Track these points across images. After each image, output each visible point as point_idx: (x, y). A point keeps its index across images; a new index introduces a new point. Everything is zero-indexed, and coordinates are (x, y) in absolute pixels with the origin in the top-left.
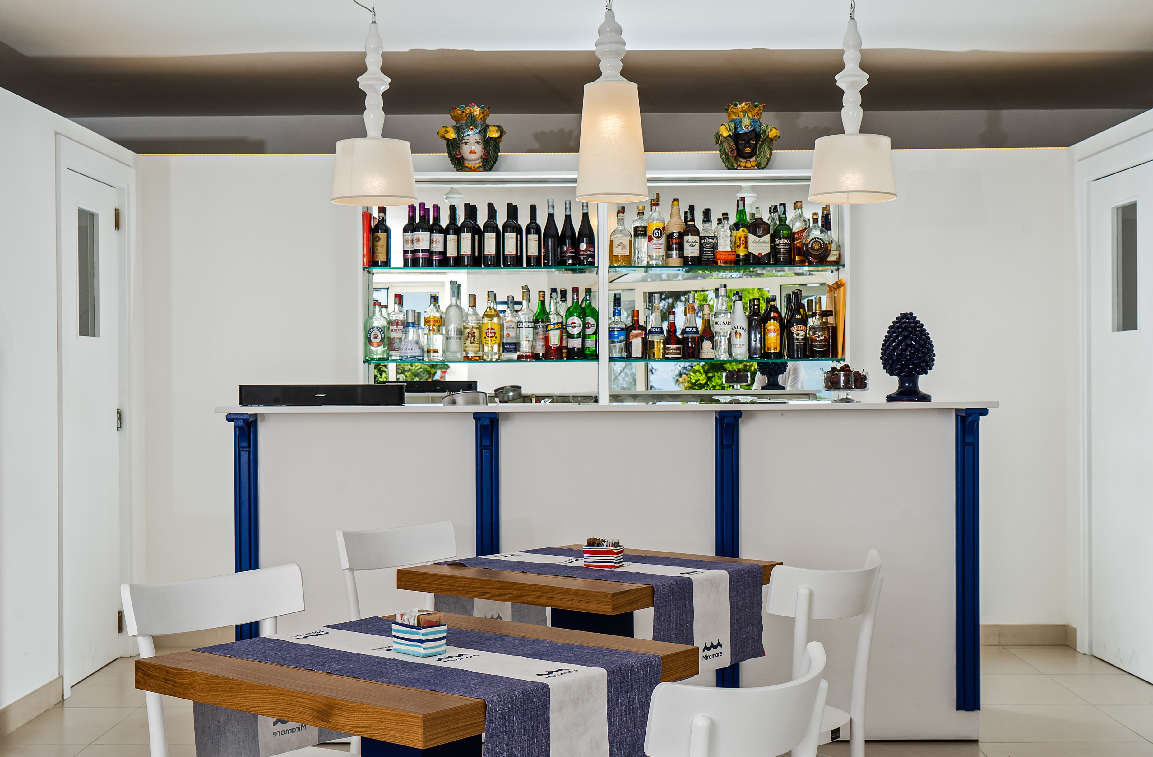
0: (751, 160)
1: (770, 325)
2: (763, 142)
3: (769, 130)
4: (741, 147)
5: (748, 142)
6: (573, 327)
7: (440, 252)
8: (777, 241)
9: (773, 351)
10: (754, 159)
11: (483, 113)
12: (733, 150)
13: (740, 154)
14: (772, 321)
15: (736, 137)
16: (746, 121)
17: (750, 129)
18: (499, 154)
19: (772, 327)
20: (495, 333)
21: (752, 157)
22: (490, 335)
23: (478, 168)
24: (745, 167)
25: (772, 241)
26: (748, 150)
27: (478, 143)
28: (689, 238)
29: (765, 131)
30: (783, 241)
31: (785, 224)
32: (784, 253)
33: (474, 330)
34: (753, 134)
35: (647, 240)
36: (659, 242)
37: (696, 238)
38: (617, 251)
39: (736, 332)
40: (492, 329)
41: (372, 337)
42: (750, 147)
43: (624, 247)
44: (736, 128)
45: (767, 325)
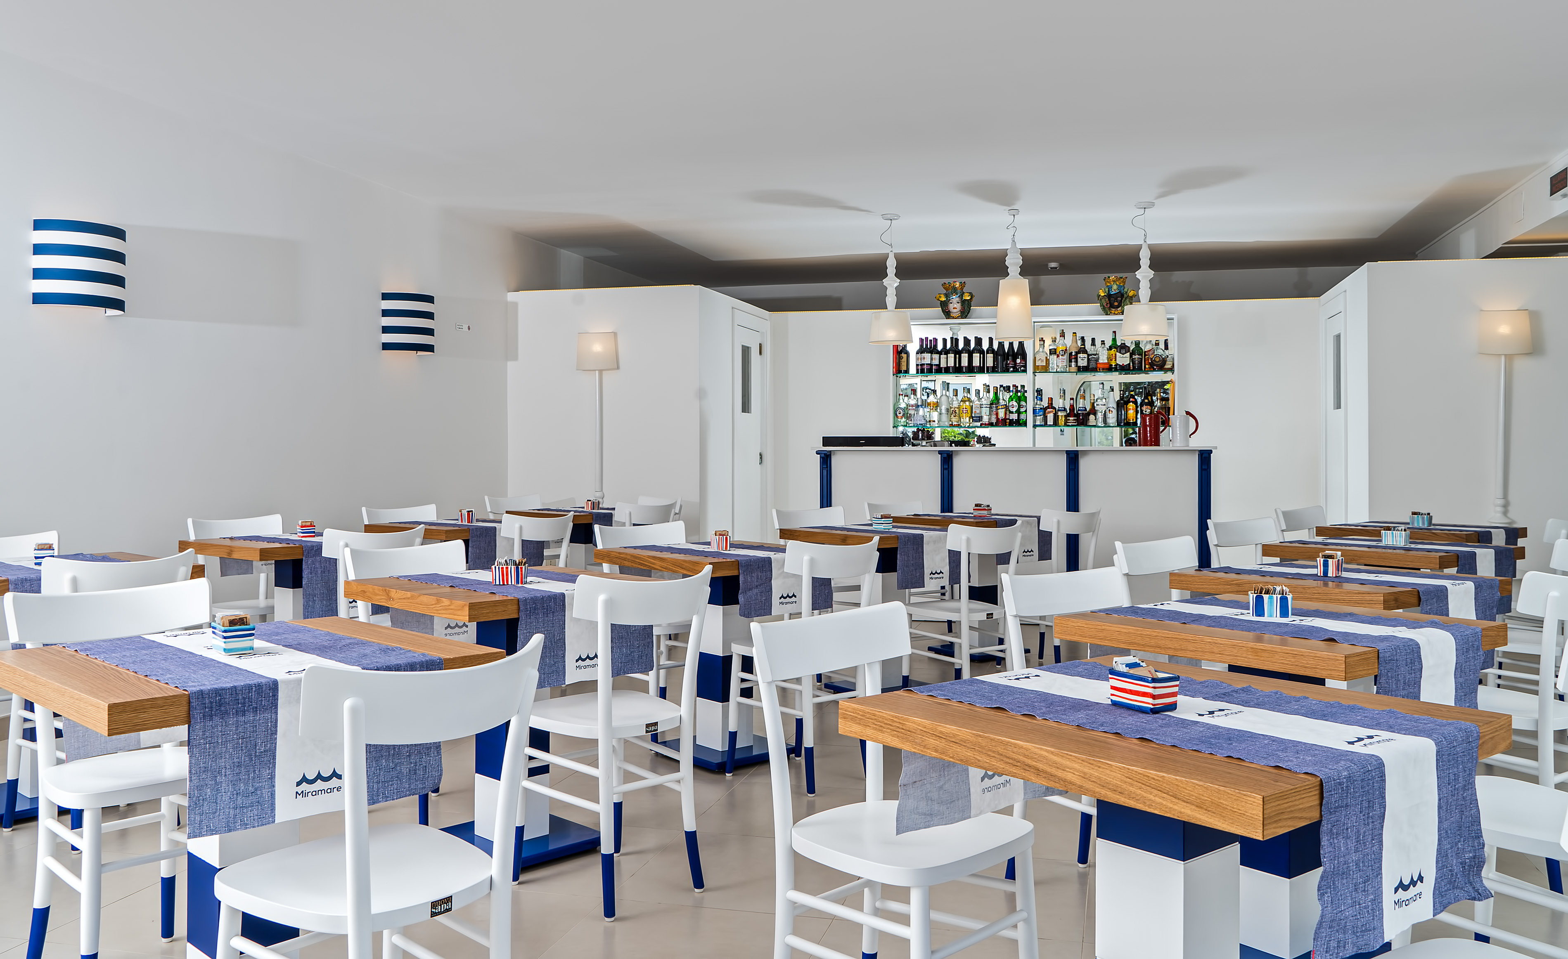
0: (1118, 309)
1: (1130, 406)
2: (1126, 299)
3: (1129, 291)
4: (1112, 302)
5: (1116, 299)
6: (1013, 407)
7: (936, 365)
8: (1134, 357)
9: (1132, 421)
10: (1120, 308)
11: (961, 285)
12: (1107, 304)
13: (1112, 306)
14: (1131, 403)
15: (1109, 296)
16: (1115, 287)
17: (1117, 291)
18: (972, 308)
19: (1131, 407)
20: (967, 411)
21: (1119, 307)
22: (964, 412)
23: (958, 317)
24: (1114, 313)
25: (1131, 356)
26: (1116, 304)
27: (958, 303)
28: (1081, 355)
29: (1127, 292)
30: (1137, 356)
31: (1139, 347)
32: (1138, 364)
33: (956, 409)
34: (1119, 295)
35: (1056, 356)
36: (1063, 358)
37: (1086, 355)
38: (1038, 363)
39: (1109, 410)
40: (966, 408)
41: (898, 413)
42: (1117, 302)
43: (1042, 361)
44: (1109, 291)
45: (1128, 406)
